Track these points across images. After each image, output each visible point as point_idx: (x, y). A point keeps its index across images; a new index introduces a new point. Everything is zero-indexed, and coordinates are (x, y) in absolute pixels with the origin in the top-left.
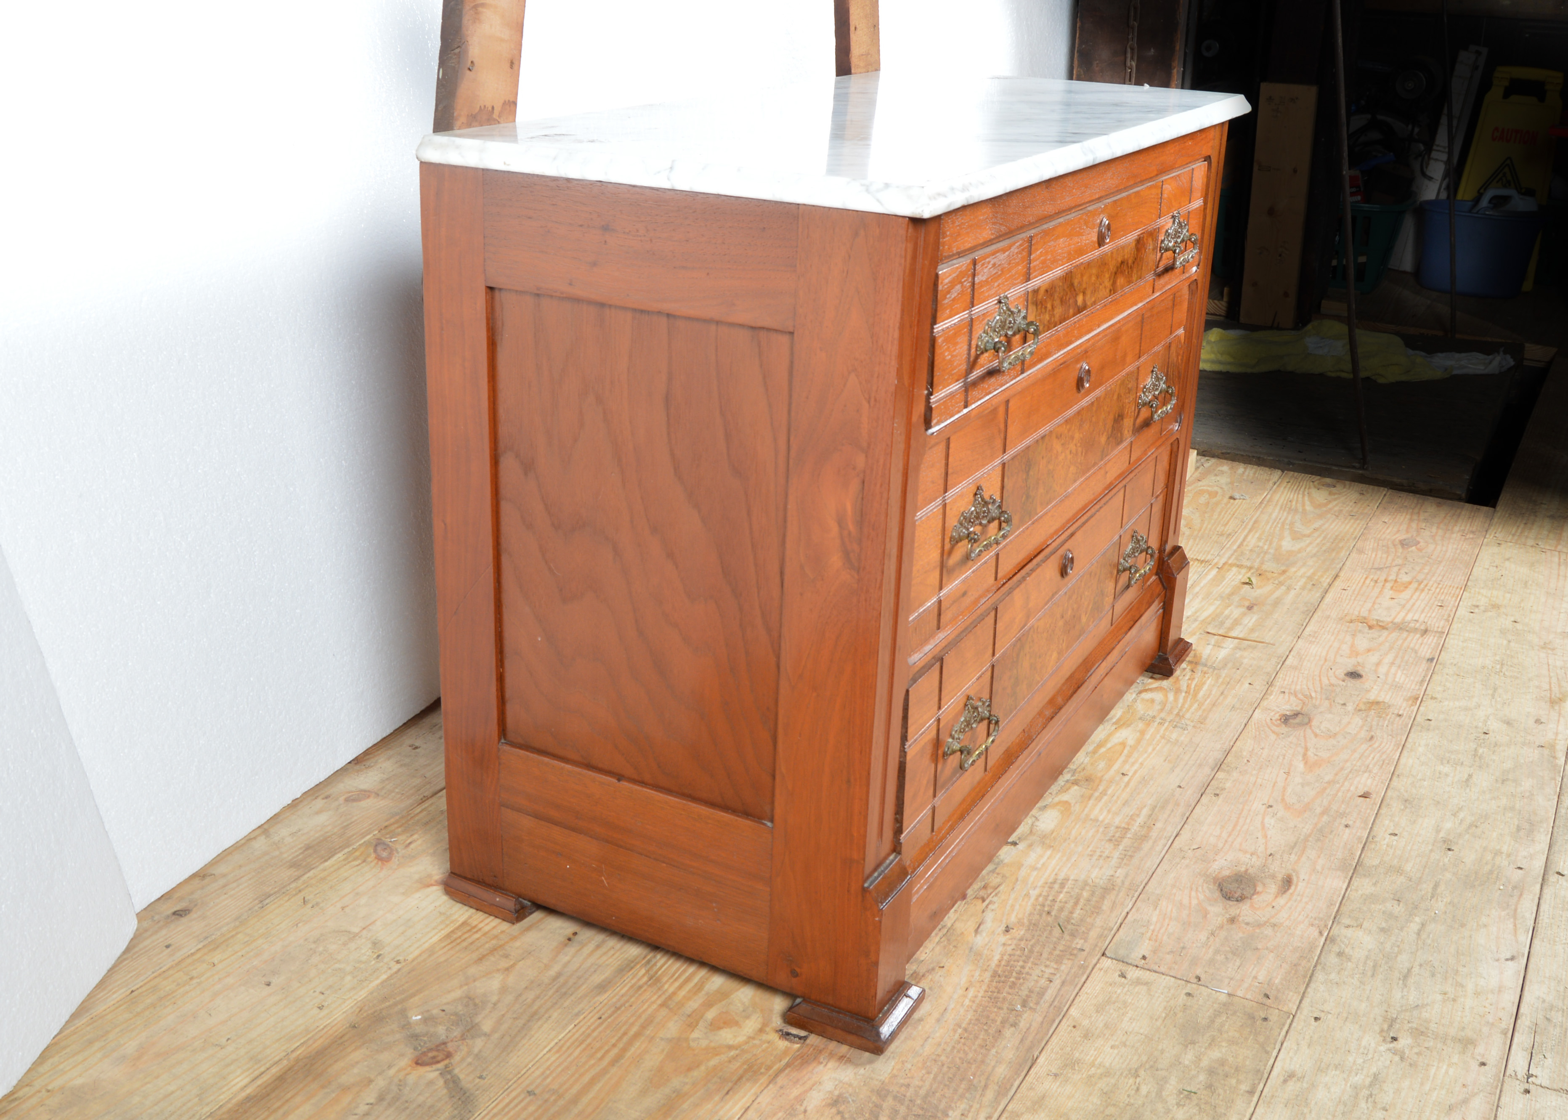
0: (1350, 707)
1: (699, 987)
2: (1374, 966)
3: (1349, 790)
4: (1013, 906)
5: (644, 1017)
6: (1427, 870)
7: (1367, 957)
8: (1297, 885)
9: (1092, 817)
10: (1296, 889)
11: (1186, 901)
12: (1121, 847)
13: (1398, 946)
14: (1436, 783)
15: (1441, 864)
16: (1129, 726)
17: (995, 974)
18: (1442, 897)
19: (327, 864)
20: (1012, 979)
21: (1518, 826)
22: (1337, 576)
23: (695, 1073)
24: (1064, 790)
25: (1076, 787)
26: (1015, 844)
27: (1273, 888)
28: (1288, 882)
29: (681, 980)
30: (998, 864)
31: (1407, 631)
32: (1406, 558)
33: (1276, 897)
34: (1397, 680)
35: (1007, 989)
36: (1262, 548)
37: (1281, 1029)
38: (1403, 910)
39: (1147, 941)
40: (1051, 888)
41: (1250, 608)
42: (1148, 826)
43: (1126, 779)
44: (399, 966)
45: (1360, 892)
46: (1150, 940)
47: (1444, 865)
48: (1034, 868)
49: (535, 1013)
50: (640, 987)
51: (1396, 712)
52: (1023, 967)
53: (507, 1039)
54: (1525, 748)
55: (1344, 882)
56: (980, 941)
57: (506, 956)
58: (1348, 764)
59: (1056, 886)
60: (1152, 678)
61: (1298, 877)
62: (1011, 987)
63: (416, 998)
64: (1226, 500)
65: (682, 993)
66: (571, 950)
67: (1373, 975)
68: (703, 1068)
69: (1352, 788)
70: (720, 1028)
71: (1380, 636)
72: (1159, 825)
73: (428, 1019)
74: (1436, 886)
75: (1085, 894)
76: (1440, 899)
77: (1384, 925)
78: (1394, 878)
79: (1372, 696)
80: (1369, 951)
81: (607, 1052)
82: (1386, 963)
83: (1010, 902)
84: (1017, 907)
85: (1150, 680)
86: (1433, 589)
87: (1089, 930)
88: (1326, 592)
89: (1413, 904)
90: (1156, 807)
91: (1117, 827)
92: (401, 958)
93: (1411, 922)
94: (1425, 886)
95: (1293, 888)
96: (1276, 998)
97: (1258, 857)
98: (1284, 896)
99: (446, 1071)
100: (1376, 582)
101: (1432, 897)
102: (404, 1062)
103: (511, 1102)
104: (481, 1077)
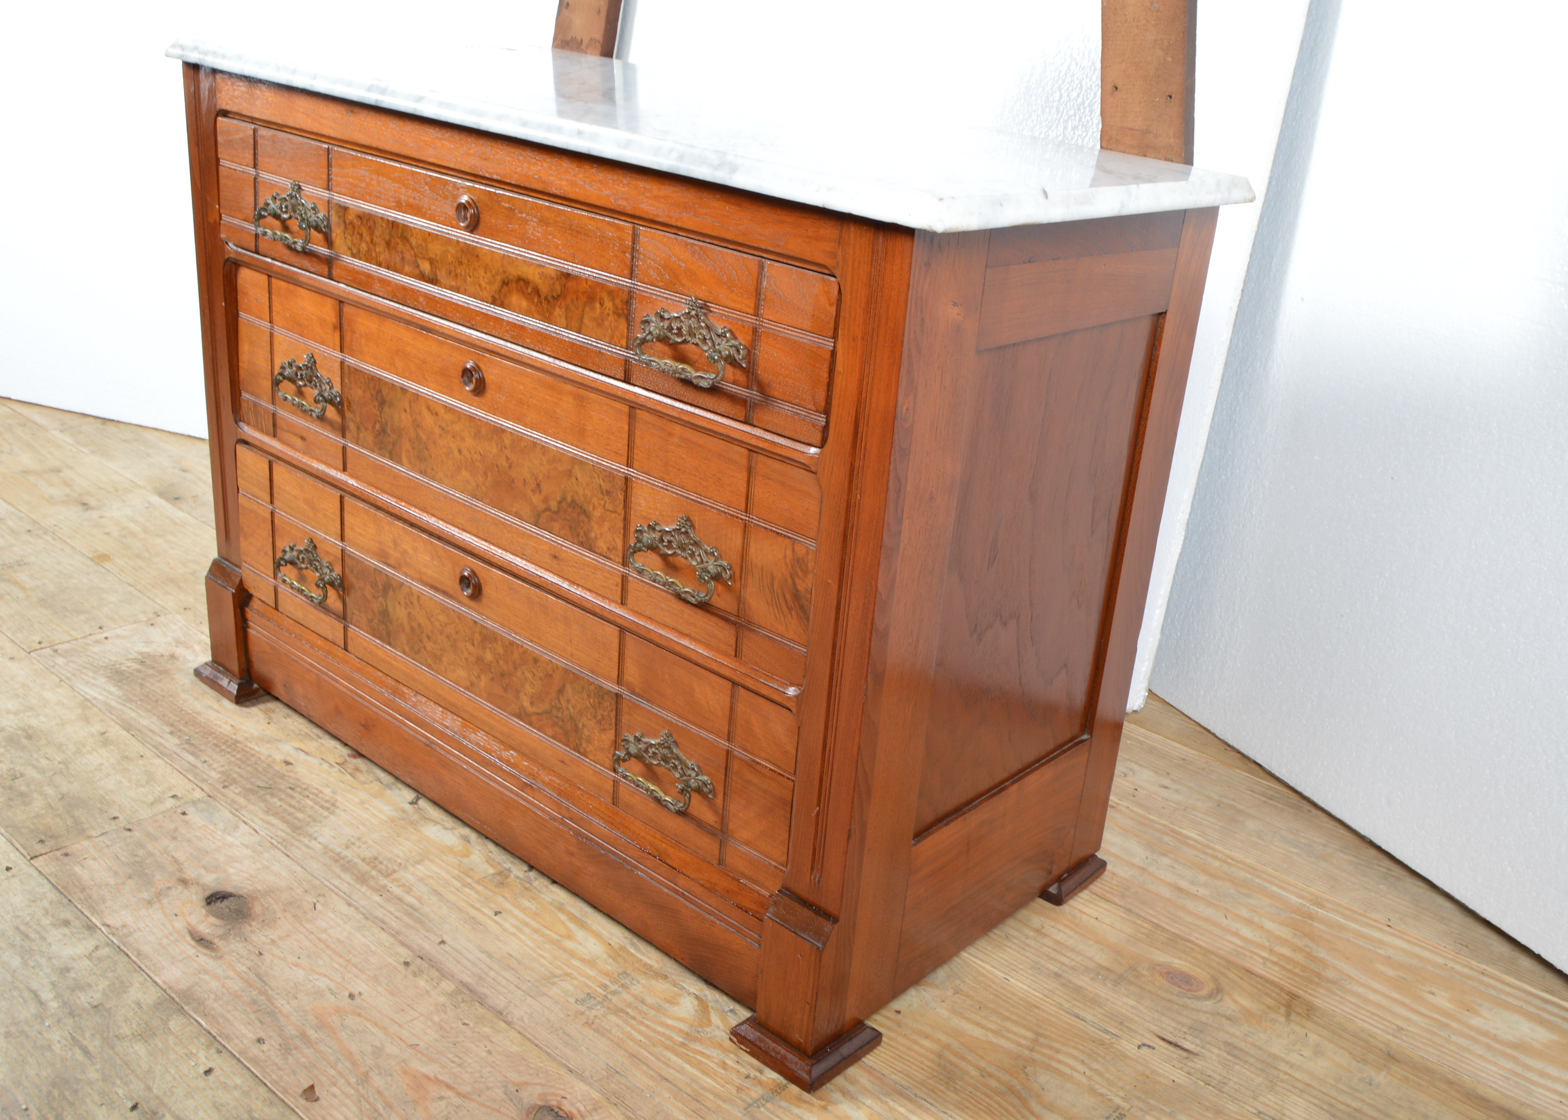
2: (27, 937)
4: (317, 774)
6: (119, 1062)
7: (43, 938)
8: (194, 947)
10: (190, 945)
11: (237, 865)
13: (33, 967)
15: (118, 1082)
18: (65, 1046)
25: (493, 870)
27: (205, 928)
28: (204, 943)
33: (189, 923)
37: (21, 845)
38: (78, 1002)
39: (203, 823)
43: (491, 914)
45: (137, 985)
46: (203, 825)
47: (114, 1083)
48: (365, 802)
55: (164, 982)
56: (287, 747)
61: (204, 954)
67: (17, 928)
74: (86, 1052)
75: (300, 815)
76: (64, 1042)
77: (72, 974)
78: (134, 1026)
80: (50, 944)
82: (22, 947)
83: (323, 775)
87: (247, 799)
89: (79, 1016)
93: (55, 997)
94: (97, 1043)
95: (193, 943)
96: (58, 859)
97: (265, 944)
98: (186, 931)
101: (73, 1038)
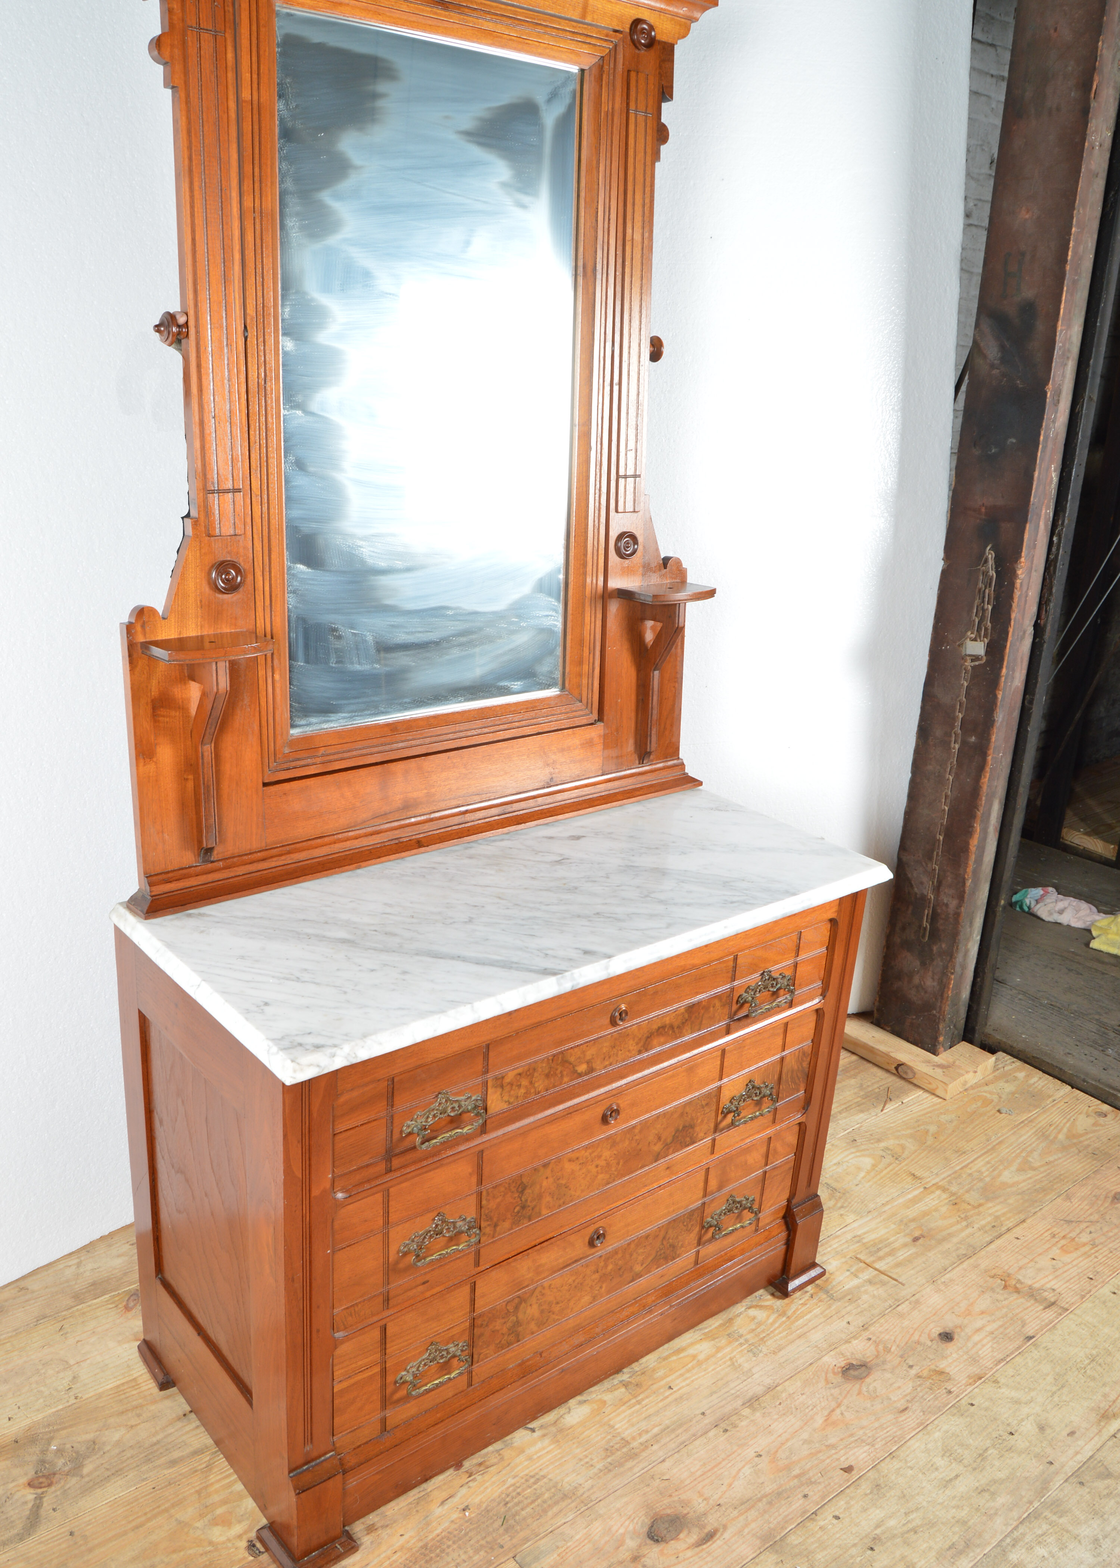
0: (913, 1372)
1: (230, 1485)
3: (838, 1459)
4: (486, 1488)
5: (180, 1497)
8: (714, 1542)
9: (611, 1423)
10: (711, 1545)
11: (614, 1529)
12: (609, 1460)
14: (920, 1475)
16: (714, 1339)
17: (425, 1546)
19: (95, 1301)
20: (433, 1555)
21: (953, 1544)
22: (1024, 1221)
23: (174, 1556)
24: (610, 1390)
25: (623, 1390)
26: (533, 1430)
27: (694, 1538)
28: (710, 1536)
29: (224, 1475)
30: (506, 1446)
31: (1036, 1299)
32: (1103, 1216)
33: (688, 1548)
34: (980, 1352)
35: (423, 1562)
36: (982, 1173)
39: (555, 1555)
40: (527, 1481)
41: (916, 1239)
42: (645, 1446)
43: (671, 1391)
44: (75, 1401)
46: (559, 1555)
48: (530, 1458)
49: (121, 1470)
50: (196, 1471)
51: (949, 1388)
52: (449, 1547)
53: (91, 1484)
54: (1034, 1461)
55: (754, 1553)
56: (438, 1511)
57: (139, 1416)
58: (861, 1432)
59: (532, 1480)
60: (773, 1295)
61: (722, 1535)
62: (427, 1562)
63: (65, 1431)
64: (994, 1111)
65: (217, 1486)
66: (179, 1424)
68: (182, 1553)
69: (842, 1459)
70: (217, 1524)
71: (1005, 1299)
72: (655, 1447)
73: (60, 1451)
75: (546, 1496)
79: (942, 1365)
81: (138, 1517)
83: (487, 1484)
84: (489, 1490)
85: (769, 1297)
86: (1100, 1257)
87: (521, 1530)
88: (1000, 1236)
90: (668, 1428)
91: (622, 1439)
92: (80, 1395)
95: (709, 1544)
97: (708, 1504)
98: (695, 1549)
99: (39, 1498)
100: (1054, 1236)
102: (24, 1480)
103: (57, 1535)
104: (54, 1510)
